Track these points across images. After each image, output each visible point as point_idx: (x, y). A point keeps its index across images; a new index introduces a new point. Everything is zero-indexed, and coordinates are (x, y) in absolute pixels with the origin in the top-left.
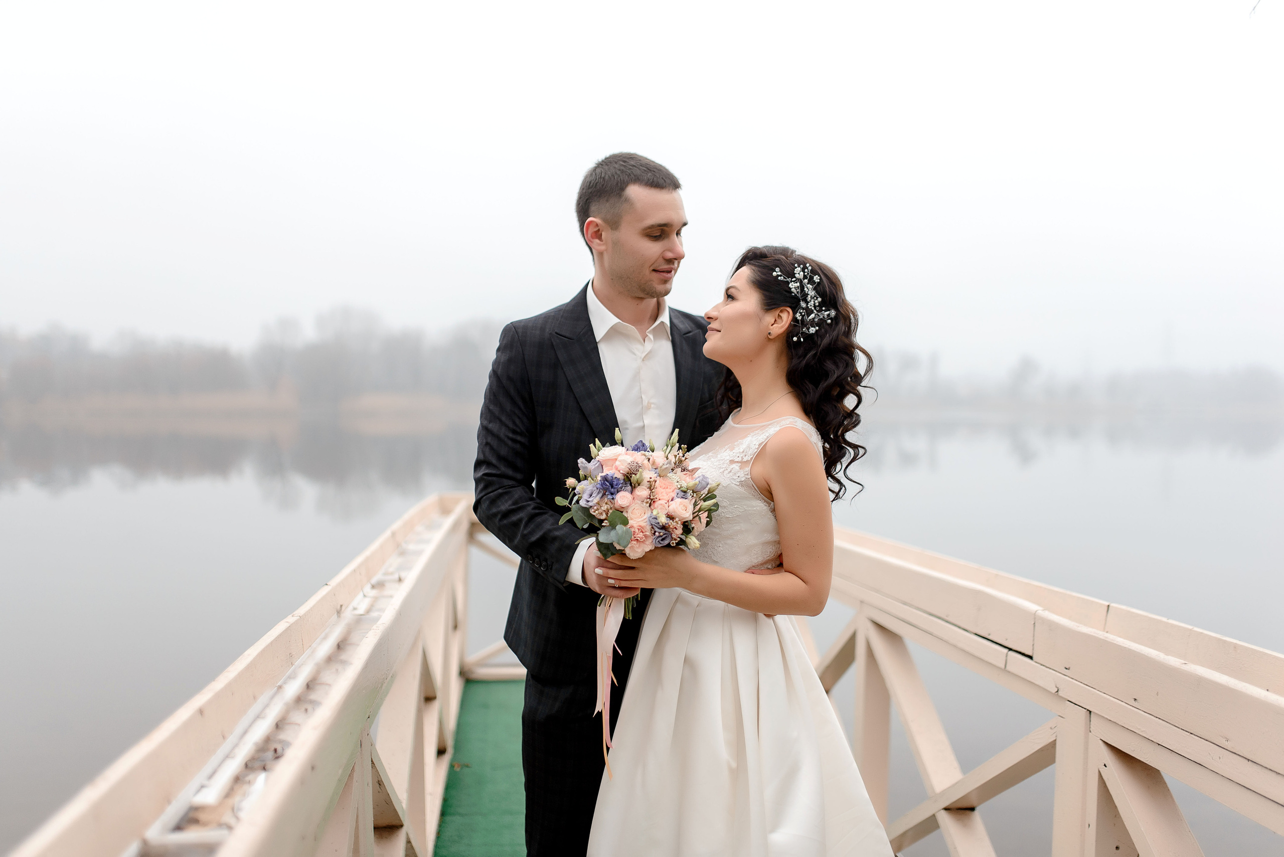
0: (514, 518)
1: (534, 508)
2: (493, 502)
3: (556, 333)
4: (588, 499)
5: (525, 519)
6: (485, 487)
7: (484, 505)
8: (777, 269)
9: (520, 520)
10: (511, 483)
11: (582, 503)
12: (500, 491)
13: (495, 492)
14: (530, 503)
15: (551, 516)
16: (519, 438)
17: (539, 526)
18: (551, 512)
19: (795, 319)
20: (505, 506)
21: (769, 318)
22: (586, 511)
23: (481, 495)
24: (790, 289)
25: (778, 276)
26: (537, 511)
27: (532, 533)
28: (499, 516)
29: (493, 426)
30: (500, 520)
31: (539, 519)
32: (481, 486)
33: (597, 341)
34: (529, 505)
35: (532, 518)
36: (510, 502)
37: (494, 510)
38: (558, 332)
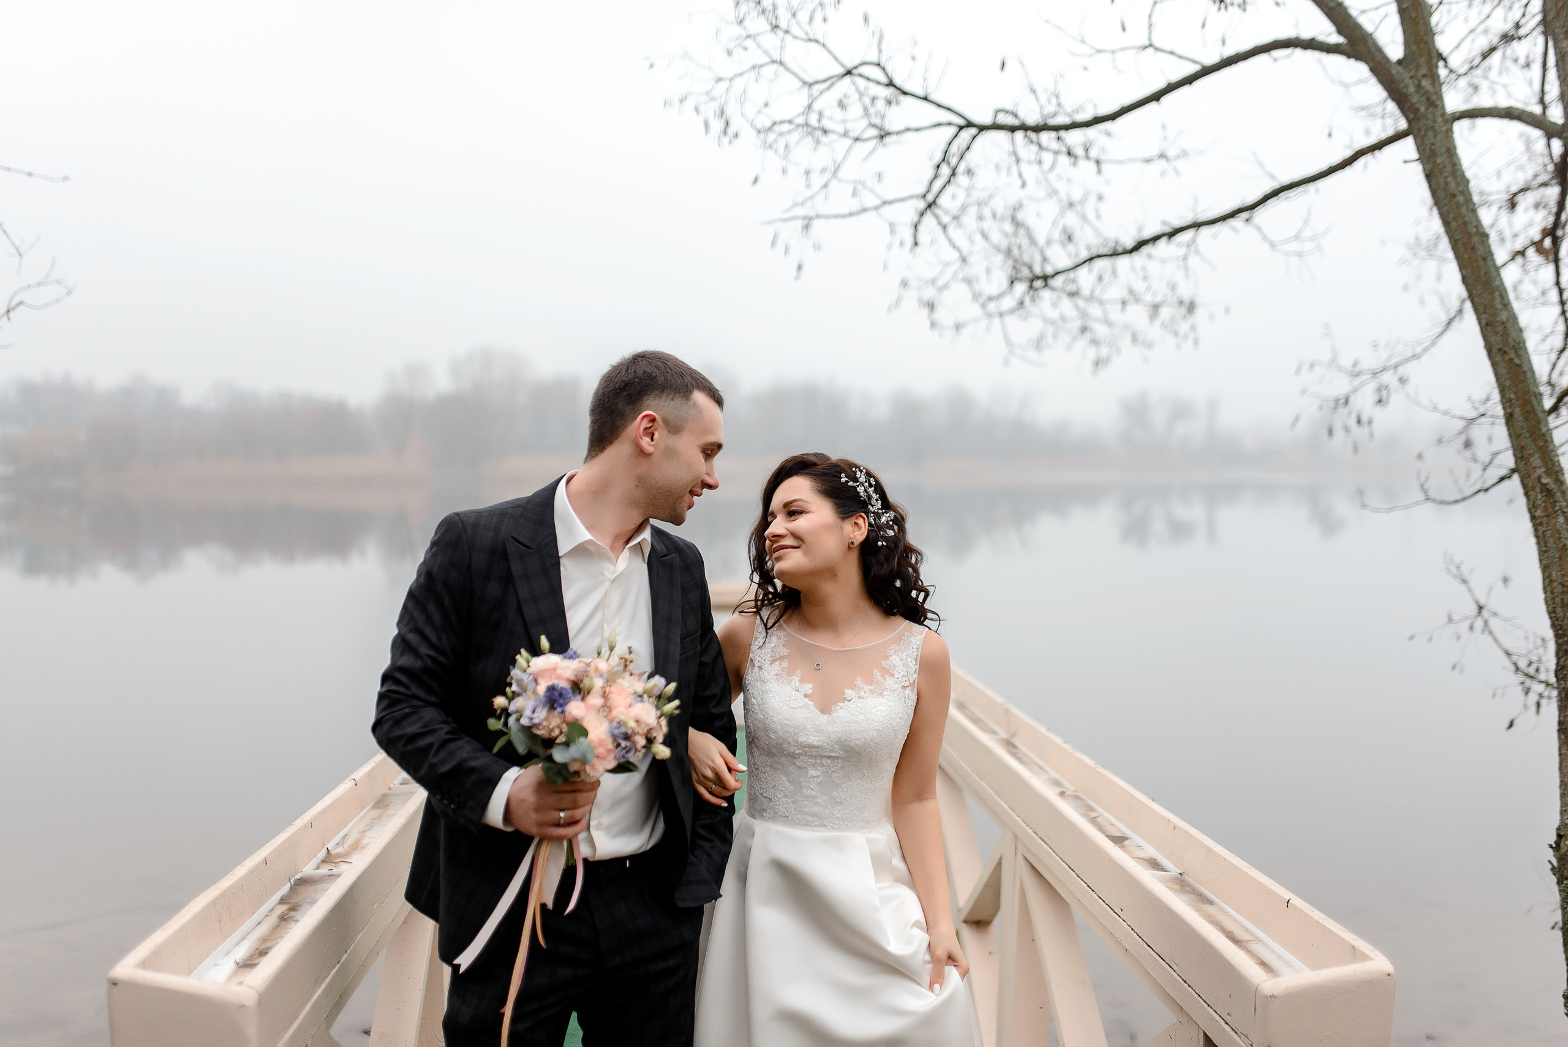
0: (422, 743)
1: (448, 733)
2: (398, 722)
3: (513, 537)
4: (531, 716)
5: (436, 745)
6: (389, 706)
7: (386, 727)
8: (843, 475)
9: (431, 746)
10: (421, 703)
11: (524, 721)
12: (407, 710)
13: (401, 712)
14: (442, 726)
15: (468, 742)
16: (441, 659)
17: (451, 754)
18: (467, 738)
19: (870, 525)
20: (411, 729)
21: (848, 527)
22: (528, 731)
23: (383, 714)
24: (858, 493)
25: (847, 482)
26: (451, 737)
27: (442, 762)
28: (403, 741)
29: (413, 638)
30: (405, 745)
31: (452, 746)
32: (385, 703)
33: (560, 555)
34: (441, 729)
35: (444, 743)
36: (419, 725)
37: (398, 732)
38: (515, 536)
